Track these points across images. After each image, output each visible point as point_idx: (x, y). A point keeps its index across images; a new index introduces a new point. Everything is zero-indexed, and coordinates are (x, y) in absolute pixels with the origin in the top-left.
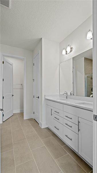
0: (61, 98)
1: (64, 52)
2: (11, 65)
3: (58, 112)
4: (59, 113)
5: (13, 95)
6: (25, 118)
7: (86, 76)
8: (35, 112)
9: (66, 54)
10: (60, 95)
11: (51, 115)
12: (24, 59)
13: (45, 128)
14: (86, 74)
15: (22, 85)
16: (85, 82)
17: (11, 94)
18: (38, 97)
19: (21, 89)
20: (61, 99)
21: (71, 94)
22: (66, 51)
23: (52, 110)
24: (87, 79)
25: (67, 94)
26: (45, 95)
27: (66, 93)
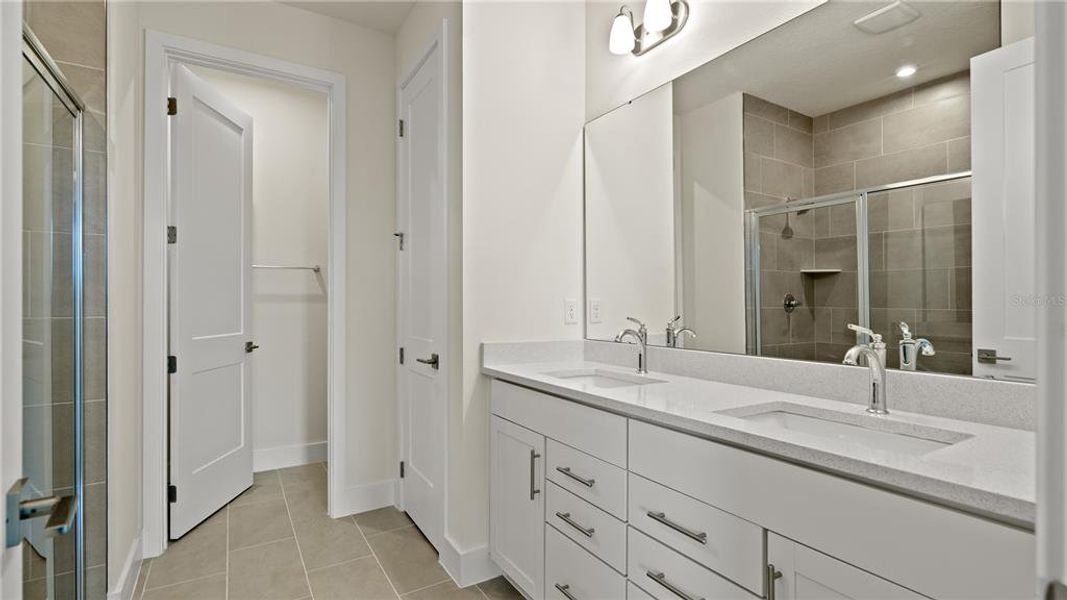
0: (603, 367)
1: (621, 36)
2: (239, 130)
3: (586, 477)
4: (590, 484)
5: (250, 347)
6: (341, 504)
7: (754, 219)
8: (410, 466)
9: (637, 51)
10: (592, 348)
11: (533, 492)
12: (330, 87)
13: (481, 585)
14: (751, 202)
15: (317, 270)
16: (748, 253)
17: (241, 335)
18: (435, 362)
19: (311, 299)
20: (598, 376)
21: (671, 339)
22: (638, 32)
23: (534, 456)
24: (761, 234)
25: (643, 336)
26: (482, 346)
27: (636, 328)
